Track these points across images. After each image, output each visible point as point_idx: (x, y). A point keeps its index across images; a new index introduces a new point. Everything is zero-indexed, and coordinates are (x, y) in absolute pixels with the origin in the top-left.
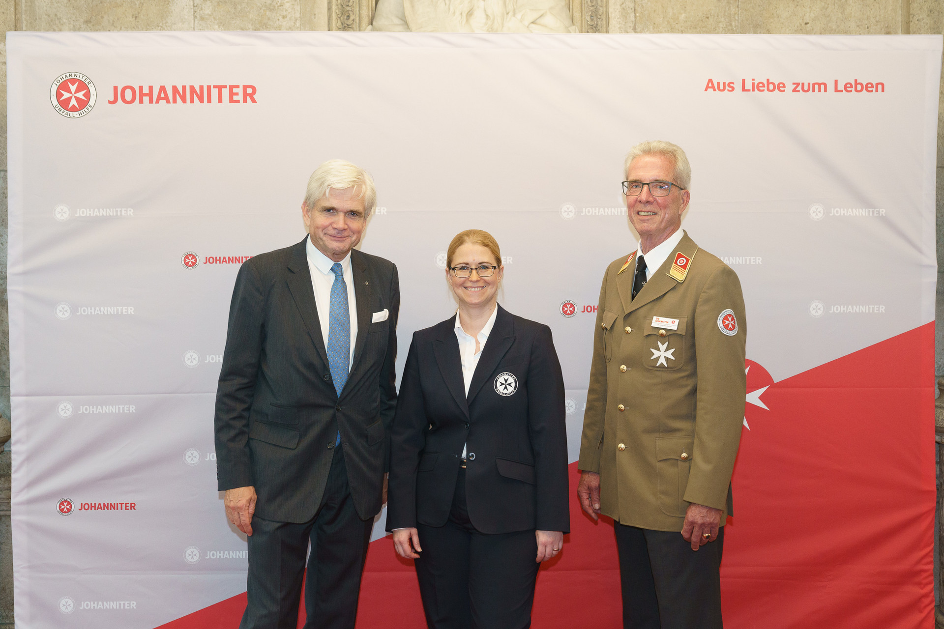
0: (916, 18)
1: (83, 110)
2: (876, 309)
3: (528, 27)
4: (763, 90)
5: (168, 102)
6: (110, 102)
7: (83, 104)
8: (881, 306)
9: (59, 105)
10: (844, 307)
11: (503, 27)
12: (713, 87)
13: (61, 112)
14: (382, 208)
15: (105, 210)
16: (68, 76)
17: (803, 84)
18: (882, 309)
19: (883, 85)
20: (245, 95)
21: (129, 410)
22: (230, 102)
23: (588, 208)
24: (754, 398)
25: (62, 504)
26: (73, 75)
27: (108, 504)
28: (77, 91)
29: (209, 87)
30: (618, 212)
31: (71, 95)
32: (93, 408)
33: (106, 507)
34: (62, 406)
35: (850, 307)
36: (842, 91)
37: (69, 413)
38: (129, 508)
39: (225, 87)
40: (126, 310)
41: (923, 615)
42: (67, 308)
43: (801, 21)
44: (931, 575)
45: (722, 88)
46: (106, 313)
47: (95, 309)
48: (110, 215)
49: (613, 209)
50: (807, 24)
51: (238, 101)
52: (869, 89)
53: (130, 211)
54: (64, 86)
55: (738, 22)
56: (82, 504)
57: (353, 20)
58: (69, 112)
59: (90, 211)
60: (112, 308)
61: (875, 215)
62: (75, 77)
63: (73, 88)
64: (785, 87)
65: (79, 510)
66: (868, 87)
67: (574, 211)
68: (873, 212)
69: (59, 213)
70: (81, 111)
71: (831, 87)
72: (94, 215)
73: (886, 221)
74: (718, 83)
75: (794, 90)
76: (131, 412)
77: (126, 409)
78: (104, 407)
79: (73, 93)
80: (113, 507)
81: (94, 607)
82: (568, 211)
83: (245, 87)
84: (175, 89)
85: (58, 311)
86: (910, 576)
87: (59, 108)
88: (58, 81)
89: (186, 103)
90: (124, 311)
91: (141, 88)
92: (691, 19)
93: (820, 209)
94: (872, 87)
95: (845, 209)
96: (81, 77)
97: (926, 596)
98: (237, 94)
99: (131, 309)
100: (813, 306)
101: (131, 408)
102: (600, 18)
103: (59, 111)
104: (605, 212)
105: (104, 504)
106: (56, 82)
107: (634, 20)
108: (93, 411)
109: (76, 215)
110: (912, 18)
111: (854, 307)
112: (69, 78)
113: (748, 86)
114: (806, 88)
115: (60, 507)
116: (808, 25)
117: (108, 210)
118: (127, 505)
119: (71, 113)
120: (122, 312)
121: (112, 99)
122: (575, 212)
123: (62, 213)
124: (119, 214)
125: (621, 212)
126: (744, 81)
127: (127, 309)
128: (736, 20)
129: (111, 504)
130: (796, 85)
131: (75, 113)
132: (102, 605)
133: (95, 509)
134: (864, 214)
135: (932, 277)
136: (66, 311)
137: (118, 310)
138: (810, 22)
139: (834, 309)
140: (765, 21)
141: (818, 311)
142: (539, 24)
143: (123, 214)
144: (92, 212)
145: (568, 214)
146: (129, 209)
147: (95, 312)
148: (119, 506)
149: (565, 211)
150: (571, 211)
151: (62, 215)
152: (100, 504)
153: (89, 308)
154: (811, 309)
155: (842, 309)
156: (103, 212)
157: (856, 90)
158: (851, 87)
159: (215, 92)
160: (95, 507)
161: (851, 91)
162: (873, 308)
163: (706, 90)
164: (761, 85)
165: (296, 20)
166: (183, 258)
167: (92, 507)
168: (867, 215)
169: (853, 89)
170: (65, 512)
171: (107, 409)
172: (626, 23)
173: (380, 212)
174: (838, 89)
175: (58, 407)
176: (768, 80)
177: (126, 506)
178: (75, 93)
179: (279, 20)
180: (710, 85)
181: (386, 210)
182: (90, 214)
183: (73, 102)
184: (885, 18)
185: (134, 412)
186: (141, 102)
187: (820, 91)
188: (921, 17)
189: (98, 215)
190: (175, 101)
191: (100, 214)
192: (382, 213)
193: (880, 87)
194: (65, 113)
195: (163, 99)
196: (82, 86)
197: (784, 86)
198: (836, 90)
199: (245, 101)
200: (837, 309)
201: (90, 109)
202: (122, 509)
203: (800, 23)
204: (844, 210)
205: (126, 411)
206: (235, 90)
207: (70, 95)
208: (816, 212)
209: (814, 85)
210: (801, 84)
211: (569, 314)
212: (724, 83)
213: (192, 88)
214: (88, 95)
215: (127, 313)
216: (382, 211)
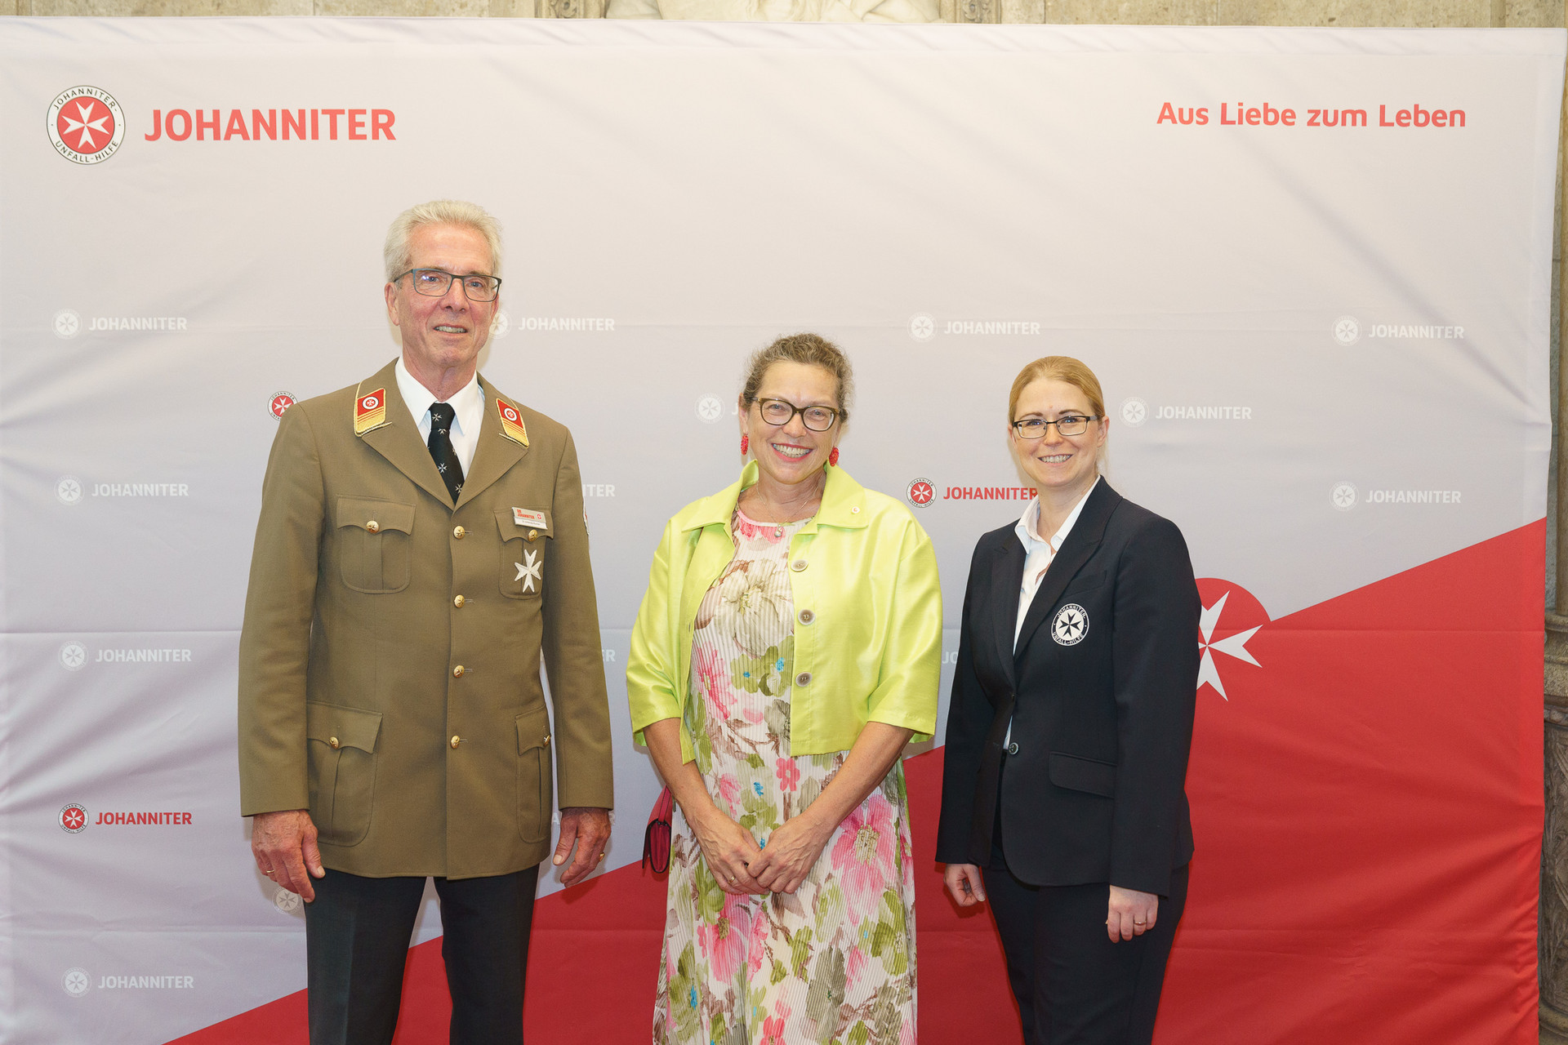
0: (1515, 11)
1: (103, 151)
2: (1445, 497)
3: (862, 19)
4: (1258, 123)
5: (246, 137)
6: (148, 138)
7: (102, 140)
8: (1454, 493)
9: (62, 142)
10: (1390, 494)
11: (820, 18)
12: (1172, 117)
13: (66, 155)
14: (607, 320)
15: (139, 319)
16: (77, 92)
17: (1326, 112)
18: (1456, 496)
19: (1462, 114)
20: (376, 126)
21: (180, 658)
22: (350, 139)
23: (958, 323)
24: (1235, 646)
25: (68, 813)
26: (85, 91)
27: (145, 814)
28: (91, 119)
29: (314, 113)
30: (1007, 329)
31: (83, 125)
32: (120, 653)
33: (142, 819)
34: (67, 650)
35: (1401, 493)
36: (1392, 124)
37: (79, 662)
38: (181, 821)
39: (342, 112)
40: (175, 490)
41: (1518, 1016)
42: (75, 485)
43: (1322, 15)
44: (1533, 948)
45: (1186, 117)
46: (141, 495)
47: (123, 487)
48: (147, 329)
49: (998, 324)
50: (1332, 20)
51: (364, 137)
52: (1439, 121)
53: (182, 321)
54: (70, 110)
55: (1217, 18)
56: (101, 814)
57: (575, 10)
58: (79, 155)
59: (114, 321)
60: (152, 485)
61: (1446, 336)
62: (89, 95)
63: (85, 113)
64: (1295, 118)
65: (97, 823)
66: (1437, 118)
67: (932, 326)
68: (1443, 332)
69: (63, 324)
70: (100, 153)
71: (1373, 117)
72: (121, 328)
73: (1464, 346)
74: (1181, 111)
75: (1311, 123)
76: (183, 660)
77: (175, 656)
78: (139, 651)
79: (86, 120)
80: (153, 819)
81: (123, 985)
82: (922, 327)
83: (376, 113)
84: (257, 115)
85: (60, 490)
86: (1498, 950)
87: (62, 147)
88: (60, 102)
89: (276, 139)
90: (172, 490)
91: (200, 113)
92: (1139, 11)
93: (1353, 325)
94: (1445, 117)
95: (1396, 327)
96: (99, 94)
97: (1524, 983)
98: (362, 124)
99: (183, 488)
100: (1338, 491)
101: (183, 654)
102: (986, 9)
103: (62, 152)
104: (984, 329)
105: (139, 815)
106: (56, 103)
107: (1042, 12)
108: (120, 658)
109: (90, 329)
110: (1510, 9)
111: (1409, 493)
112: (78, 95)
113: (1232, 115)
114: (1331, 119)
115: (64, 819)
116: (1335, 22)
117: (144, 319)
118: (177, 816)
119: (84, 156)
120: (168, 493)
121: (151, 132)
122: (935, 328)
123: (67, 325)
124: (163, 328)
125: (1013, 329)
126: (1224, 106)
127: (177, 488)
128: (1212, 12)
129: (150, 814)
130: (1313, 114)
131: (87, 155)
132: (135, 982)
133: (123, 823)
134: (1427, 336)
135: (1541, 444)
136: (74, 490)
137: (161, 488)
138: (1338, 18)
139: (1373, 497)
140: (1262, 15)
141: (1346, 499)
142: (882, 15)
143: (170, 327)
144: (117, 324)
145: (922, 331)
146: (179, 319)
147: (122, 492)
148: (164, 817)
149: (918, 328)
150: (927, 328)
151: (67, 328)
152: (131, 815)
153: (113, 485)
154: (1335, 496)
155: (1387, 496)
156: (137, 324)
157: (1417, 123)
158: (1409, 117)
159: (324, 122)
160: (123, 819)
161: (1408, 124)
162: (1441, 495)
163: (1160, 121)
164: (1253, 113)
165: (483, 10)
166: (271, 402)
167: (118, 818)
168: (1432, 336)
169: (1412, 121)
170: (74, 827)
171: (143, 655)
172: (1029, 17)
173: (604, 327)
174: (1386, 121)
175: (62, 651)
176: (1266, 105)
177: (175, 818)
178: (89, 122)
179: (454, 10)
180: (1167, 113)
181: (613, 323)
182: (114, 327)
183: (86, 137)
184: (1463, 10)
185: (189, 660)
186: (200, 137)
187: (1354, 123)
188: (1524, 8)
189: (128, 328)
190: (257, 136)
191: (130, 325)
192: (607, 329)
193: (1457, 117)
194: (73, 155)
195: (236, 132)
196: (101, 110)
197: (1294, 116)
198: (1383, 123)
199: (376, 136)
200: (1379, 496)
201: (114, 148)
202: (168, 823)
203: (1320, 18)
204: (1393, 328)
205: (175, 660)
206: (359, 118)
207: (81, 125)
208: (1346, 331)
209: (1344, 113)
210: (1322, 112)
211: (921, 502)
212: (1191, 111)
213: (286, 114)
214: (110, 125)
215: (176, 495)
216: (607, 324)
